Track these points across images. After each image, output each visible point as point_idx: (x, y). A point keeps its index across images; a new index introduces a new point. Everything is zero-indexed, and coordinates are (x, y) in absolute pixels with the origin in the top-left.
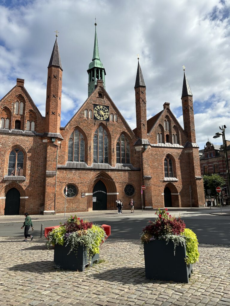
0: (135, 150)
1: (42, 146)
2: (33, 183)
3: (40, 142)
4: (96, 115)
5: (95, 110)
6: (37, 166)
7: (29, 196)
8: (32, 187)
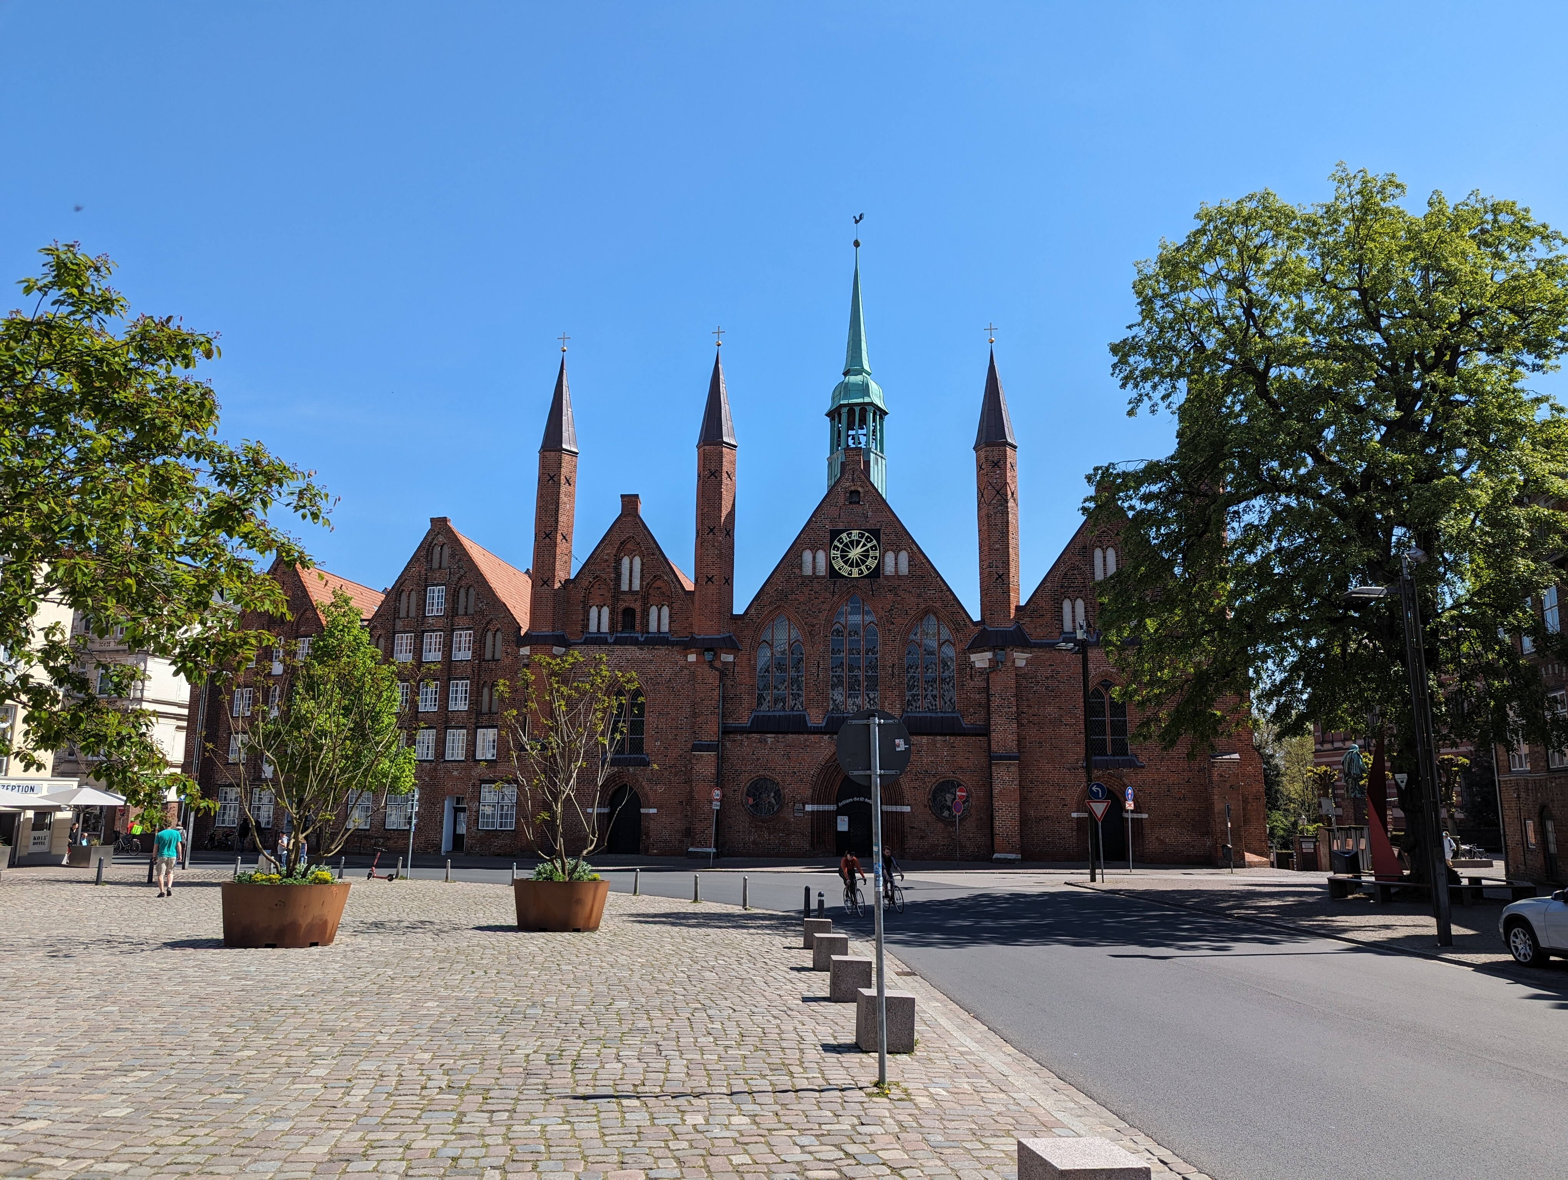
0: (972, 666)
1: (686, 672)
2: (666, 773)
3: (682, 663)
4: (838, 564)
5: (836, 546)
6: (677, 728)
7: (659, 808)
8: (665, 784)
